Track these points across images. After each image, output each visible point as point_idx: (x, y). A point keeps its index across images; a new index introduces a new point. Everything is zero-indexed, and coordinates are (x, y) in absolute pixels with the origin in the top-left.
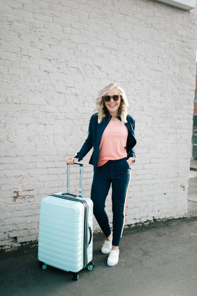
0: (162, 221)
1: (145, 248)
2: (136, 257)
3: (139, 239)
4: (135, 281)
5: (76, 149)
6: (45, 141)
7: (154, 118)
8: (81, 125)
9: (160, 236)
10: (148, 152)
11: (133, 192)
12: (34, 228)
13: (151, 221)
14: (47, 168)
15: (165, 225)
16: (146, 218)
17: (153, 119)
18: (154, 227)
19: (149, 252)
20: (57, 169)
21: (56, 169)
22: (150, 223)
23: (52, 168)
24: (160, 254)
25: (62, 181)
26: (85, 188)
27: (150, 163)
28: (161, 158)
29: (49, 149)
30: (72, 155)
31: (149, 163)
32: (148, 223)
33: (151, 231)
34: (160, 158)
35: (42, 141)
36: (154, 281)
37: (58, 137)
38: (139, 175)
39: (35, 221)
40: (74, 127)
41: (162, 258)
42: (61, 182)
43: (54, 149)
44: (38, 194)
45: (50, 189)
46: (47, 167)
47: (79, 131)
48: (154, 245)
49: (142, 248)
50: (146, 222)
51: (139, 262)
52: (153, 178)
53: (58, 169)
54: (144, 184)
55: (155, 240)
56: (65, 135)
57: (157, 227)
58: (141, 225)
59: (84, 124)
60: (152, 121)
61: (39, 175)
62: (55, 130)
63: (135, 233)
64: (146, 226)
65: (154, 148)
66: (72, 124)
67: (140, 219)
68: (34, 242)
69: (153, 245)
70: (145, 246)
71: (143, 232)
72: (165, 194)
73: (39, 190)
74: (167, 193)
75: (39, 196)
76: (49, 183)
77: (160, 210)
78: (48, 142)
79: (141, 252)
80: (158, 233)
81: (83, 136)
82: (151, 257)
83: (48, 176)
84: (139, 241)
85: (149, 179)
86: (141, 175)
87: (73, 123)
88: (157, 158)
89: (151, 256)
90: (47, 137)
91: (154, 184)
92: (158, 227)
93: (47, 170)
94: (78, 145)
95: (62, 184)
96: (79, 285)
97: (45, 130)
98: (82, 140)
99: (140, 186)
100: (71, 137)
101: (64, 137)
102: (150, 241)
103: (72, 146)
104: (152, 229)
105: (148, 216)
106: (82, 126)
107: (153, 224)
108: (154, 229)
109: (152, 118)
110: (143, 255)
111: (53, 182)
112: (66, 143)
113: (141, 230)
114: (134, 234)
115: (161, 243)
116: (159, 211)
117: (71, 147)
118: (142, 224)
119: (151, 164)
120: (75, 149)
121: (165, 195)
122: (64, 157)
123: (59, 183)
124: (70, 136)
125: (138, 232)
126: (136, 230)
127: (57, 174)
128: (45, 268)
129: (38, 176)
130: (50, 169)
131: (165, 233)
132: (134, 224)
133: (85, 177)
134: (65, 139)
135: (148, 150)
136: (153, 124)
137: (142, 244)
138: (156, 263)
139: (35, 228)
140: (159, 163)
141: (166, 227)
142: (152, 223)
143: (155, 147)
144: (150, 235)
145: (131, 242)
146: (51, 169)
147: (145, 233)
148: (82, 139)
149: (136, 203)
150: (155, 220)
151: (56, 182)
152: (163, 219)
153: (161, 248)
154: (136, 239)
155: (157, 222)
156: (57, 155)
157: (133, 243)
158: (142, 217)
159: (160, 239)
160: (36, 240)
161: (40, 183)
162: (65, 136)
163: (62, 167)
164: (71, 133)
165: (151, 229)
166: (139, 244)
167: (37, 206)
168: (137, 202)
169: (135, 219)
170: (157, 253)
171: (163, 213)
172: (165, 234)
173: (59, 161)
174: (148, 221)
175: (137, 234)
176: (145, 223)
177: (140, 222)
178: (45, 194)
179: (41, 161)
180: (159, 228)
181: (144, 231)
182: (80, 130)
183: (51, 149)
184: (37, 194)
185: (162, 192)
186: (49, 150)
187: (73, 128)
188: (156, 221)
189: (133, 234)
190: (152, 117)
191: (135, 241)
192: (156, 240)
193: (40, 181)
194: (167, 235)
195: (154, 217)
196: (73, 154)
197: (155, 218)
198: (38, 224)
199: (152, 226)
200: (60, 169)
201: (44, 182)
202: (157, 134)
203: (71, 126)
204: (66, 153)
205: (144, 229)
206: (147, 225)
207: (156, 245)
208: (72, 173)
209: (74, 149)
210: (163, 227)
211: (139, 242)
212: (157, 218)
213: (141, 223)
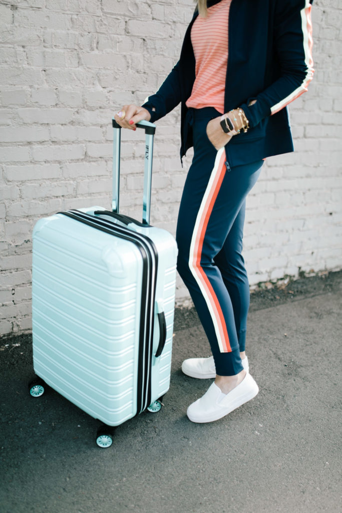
0: (316, 277)
1: (288, 354)
2: (268, 383)
3: (271, 326)
4: (275, 466)
5: (112, 89)
6: (17, 62)
7: (328, 10)
8: (124, 15)
9: (319, 316)
10: (303, 109)
11: (257, 208)
12: (3, 305)
13: (294, 276)
14: (29, 143)
15: (326, 286)
16: (283, 269)
17: (324, 12)
18: (301, 292)
19: (299, 367)
20: (57, 146)
21: (53, 146)
22: (292, 282)
23: (42, 143)
24: (327, 371)
25: (74, 180)
26: (136, 199)
27: (305, 136)
28: (333, 124)
29: (31, 87)
30: (100, 108)
31: (301, 135)
32: (286, 281)
33: (296, 303)
34: (329, 124)
35: (7, 59)
36: (325, 464)
37: (56, 50)
38: (276, 166)
39: (4, 287)
40: (105, 22)
41: (335, 384)
42: (70, 184)
43: (46, 86)
44: (7, 216)
45: (40, 203)
46: (29, 141)
47: (119, 36)
48: (308, 343)
49: (279, 353)
50: (282, 279)
51: (278, 398)
52: (308, 176)
53: (60, 146)
54: (285, 191)
55: (308, 329)
56: (78, 45)
57: (307, 292)
58: (270, 286)
59: (135, 12)
60: (322, 20)
61: (5, 163)
62: (45, 28)
63: (258, 310)
64: (282, 290)
65: (318, 96)
66: (99, 13)
67: (270, 273)
68: (6, 337)
69: (306, 345)
70: (287, 347)
71: (278, 307)
72: (331, 214)
73: (7, 204)
74: (335, 213)
75: (11, 222)
76: (37, 185)
77: (315, 251)
78: (26, 66)
79: (279, 366)
80: (313, 308)
81: (131, 50)
82: (307, 383)
83: (32, 165)
84: (271, 333)
85: (297, 177)
86: (281, 166)
87: (102, 9)
88: (323, 124)
89: (305, 379)
90: (22, 49)
91: (309, 190)
92: (310, 292)
93: (27, 148)
94: (116, 79)
95: (75, 190)
96: (117, 484)
97: (16, 24)
98: (128, 62)
99: (275, 195)
100: (96, 52)
101: (75, 52)
102: (296, 331)
103: (99, 80)
104: (298, 298)
105: (289, 265)
106: (127, 19)
107: (299, 283)
108: (301, 297)
109: (323, 9)
110: (284, 375)
111: (48, 182)
112: (80, 69)
113: (272, 300)
114: (257, 312)
115: (323, 337)
116: (313, 253)
117: (97, 82)
118: (273, 283)
119: (306, 140)
120: (109, 89)
121: (330, 217)
122: (78, 112)
123: (66, 186)
124: (92, 49)
125: (265, 305)
126: (260, 300)
127: (60, 162)
128: (41, 394)
129: (4, 165)
130: (36, 147)
131: (328, 308)
132: (255, 285)
133: (138, 172)
134: (79, 58)
135: (304, 101)
136: (323, 28)
137: (278, 341)
138: (320, 401)
139: (4, 303)
140: (327, 136)
141: (331, 292)
142: (296, 281)
143: (320, 94)
144: (294, 314)
145: (252, 335)
146: (40, 146)
147: (282, 308)
148: (130, 61)
149: (262, 236)
150: (302, 274)
151: (55, 183)
152: (321, 271)
153: (327, 354)
154: (262, 326)
155: (308, 278)
156: (56, 105)
157: (256, 338)
158: (274, 268)
159: (321, 325)
160: (12, 332)
161: (9, 187)
162: (76, 47)
163: (73, 142)
164: (95, 41)
165: (296, 298)
166: (271, 341)
167: (7, 248)
168: (266, 235)
169: (257, 273)
170: (320, 368)
171: (322, 258)
172: (330, 313)
173: (62, 125)
174: (286, 276)
175: (263, 311)
176: (280, 283)
177: (269, 279)
178: (27, 216)
179: (9, 122)
180: (312, 294)
181: (280, 304)
182: (123, 32)
183: (36, 86)
184: (4, 217)
185: (325, 210)
186: (29, 89)
187: (101, 25)
188: (304, 277)
189: (255, 310)
190: (323, 6)
191: (261, 333)
192: (312, 330)
193: (9, 181)
194: (336, 315)
195: (300, 268)
196: (102, 106)
197: (303, 269)
198: (13, 294)
199: (296, 290)
200: (66, 147)
201: (23, 182)
202: (330, 57)
203: (96, 18)
204: (83, 100)
205: (278, 297)
206: (283, 287)
207: (314, 344)
208: (101, 157)
209: (106, 90)
210: (321, 292)
211: (271, 336)
212: (306, 269)
213: (270, 281)
